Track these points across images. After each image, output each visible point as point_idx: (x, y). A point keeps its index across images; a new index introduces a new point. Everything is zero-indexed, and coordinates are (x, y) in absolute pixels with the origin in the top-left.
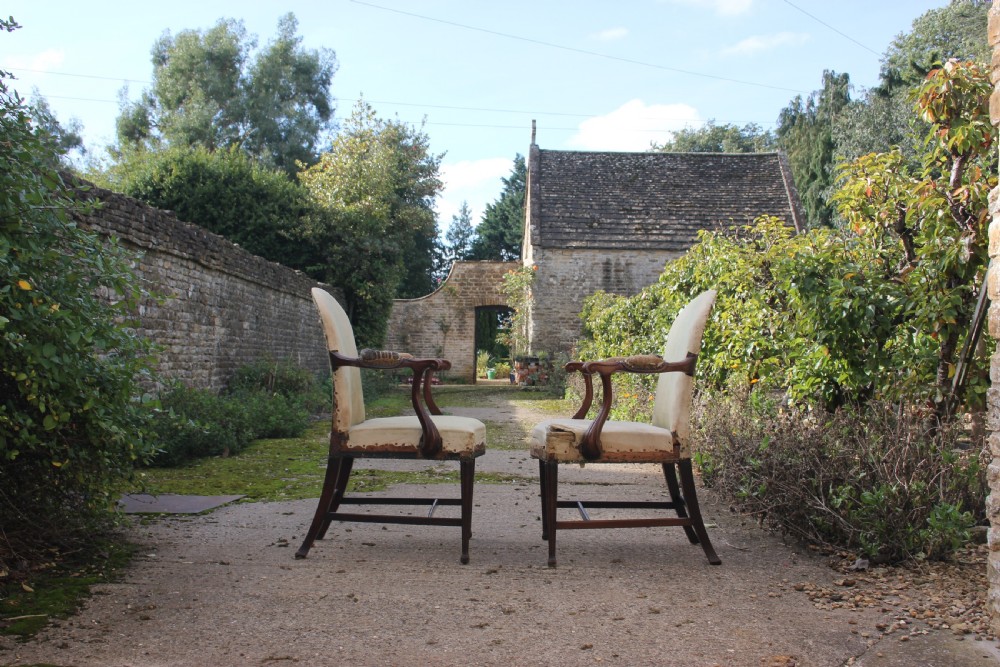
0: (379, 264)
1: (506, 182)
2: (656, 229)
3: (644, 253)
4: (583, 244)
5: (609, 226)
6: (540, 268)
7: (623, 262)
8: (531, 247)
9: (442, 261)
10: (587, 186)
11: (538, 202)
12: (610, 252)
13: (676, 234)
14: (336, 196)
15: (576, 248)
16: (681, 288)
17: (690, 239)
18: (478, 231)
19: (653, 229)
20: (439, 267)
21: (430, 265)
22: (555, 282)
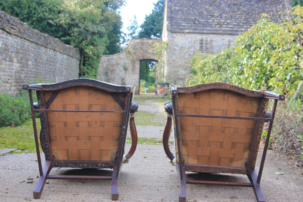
0: (96, 37)
1: (155, 5)
2: (225, 25)
3: (219, 35)
4: (191, 31)
5: (203, 23)
6: (171, 42)
7: (209, 40)
8: (166, 32)
9: (124, 40)
10: (193, 4)
11: (171, 11)
12: (203, 35)
13: (234, 27)
14: (76, 5)
15: (188, 33)
16: (246, 47)
17: (241, 29)
18: (142, 27)
19: (223, 24)
20: (123, 42)
21: (119, 41)
22: (177, 49)
